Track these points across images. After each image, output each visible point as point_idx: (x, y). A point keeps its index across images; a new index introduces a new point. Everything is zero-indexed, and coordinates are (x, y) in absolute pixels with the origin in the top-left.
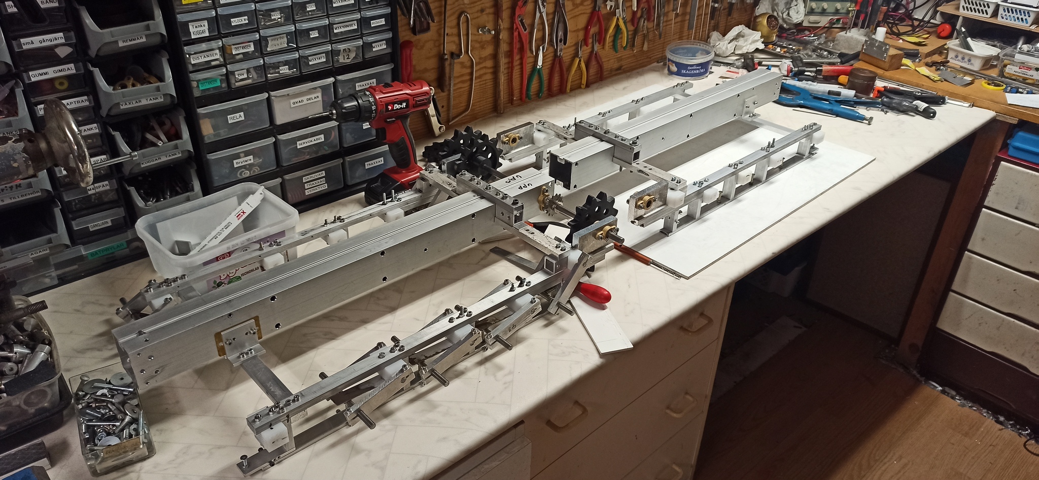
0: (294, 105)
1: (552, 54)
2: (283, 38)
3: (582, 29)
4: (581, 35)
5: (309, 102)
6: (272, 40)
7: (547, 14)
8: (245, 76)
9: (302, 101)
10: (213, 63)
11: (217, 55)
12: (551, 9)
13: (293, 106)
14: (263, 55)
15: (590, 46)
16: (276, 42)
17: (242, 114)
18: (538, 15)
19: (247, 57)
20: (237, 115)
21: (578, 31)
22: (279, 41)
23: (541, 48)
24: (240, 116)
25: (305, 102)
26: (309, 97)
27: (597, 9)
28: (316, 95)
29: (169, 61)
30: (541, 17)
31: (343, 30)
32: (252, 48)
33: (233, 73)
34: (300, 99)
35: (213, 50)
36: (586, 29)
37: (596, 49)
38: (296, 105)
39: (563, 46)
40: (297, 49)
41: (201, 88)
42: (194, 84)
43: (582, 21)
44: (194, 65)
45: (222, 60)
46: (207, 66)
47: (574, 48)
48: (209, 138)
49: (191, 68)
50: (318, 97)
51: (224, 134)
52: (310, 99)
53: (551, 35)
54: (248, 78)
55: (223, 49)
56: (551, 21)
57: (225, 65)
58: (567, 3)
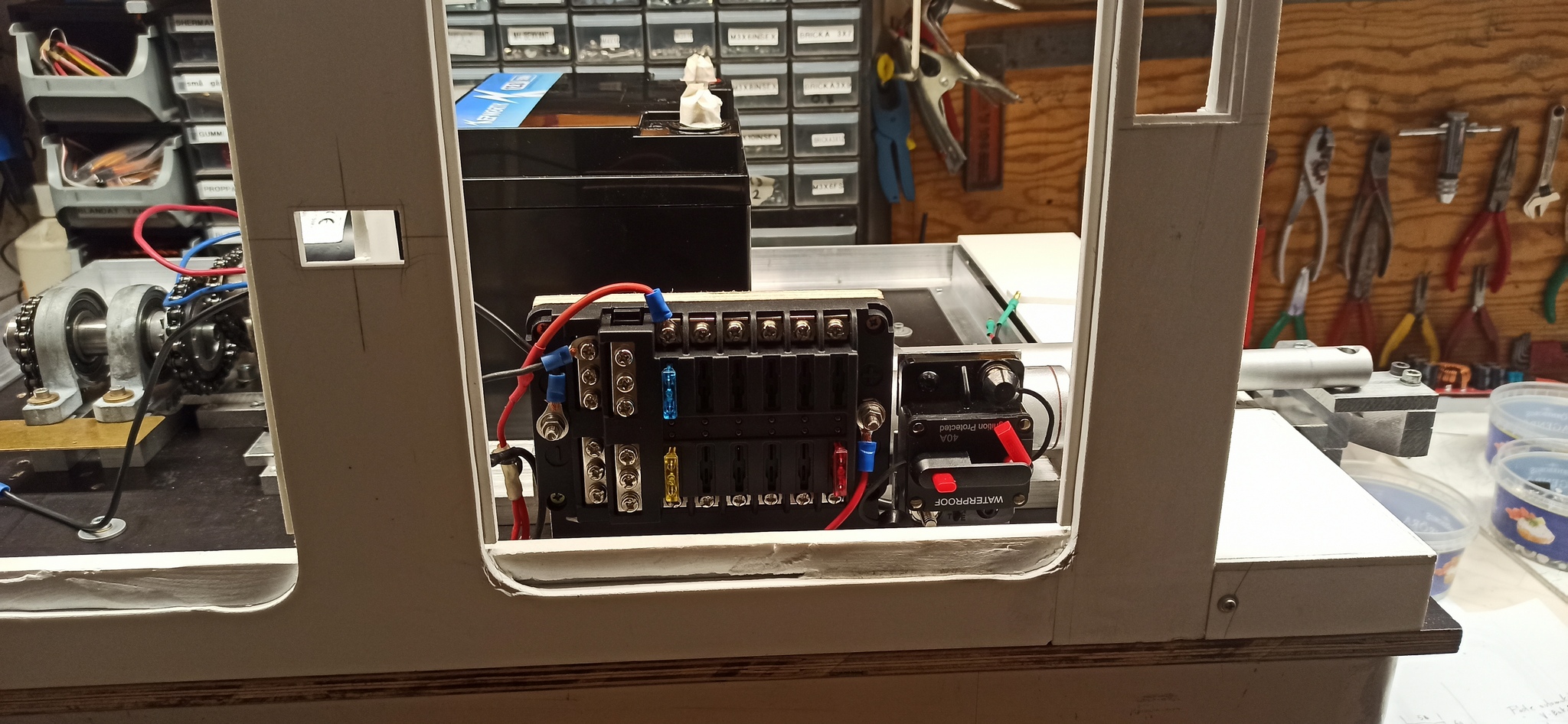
1: (1342, 292)
3: (1437, 250)
4: (1436, 264)
7: (1330, 199)
12: (1345, 187)
15: (1460, 293)
18: (1302, 195)
21: (1427, 250)
23: (1305, 271)
27: (1493, 206)
30: (1312, 201)
31: (758, 142)
36: (1456, 249)
37: (1480, 300)
39: (1375, 279)
43: (1442, 232)
47: (1409, 288)
53: (1338, 247)
56: (1342, 216)
58: (1393, 181)
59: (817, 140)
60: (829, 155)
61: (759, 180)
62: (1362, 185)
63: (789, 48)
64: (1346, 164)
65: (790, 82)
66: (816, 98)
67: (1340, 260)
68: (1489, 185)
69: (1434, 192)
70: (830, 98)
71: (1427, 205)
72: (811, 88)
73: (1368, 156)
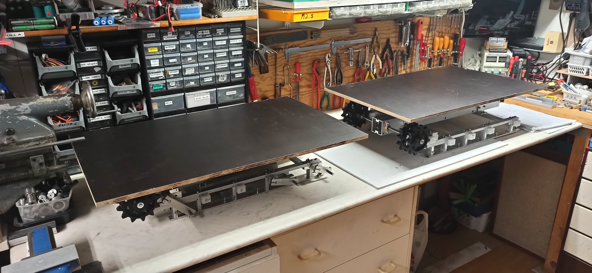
0: (197, 100)
2: (193, 69)
3: (351, 77)
4: (351, 79)
5: (204, 99)
6: (187, 70)
7: (331, 68)
8: (174, 85)
9: (200, 98)
10: (160, 78)
11: (162, 75)
12: (333, 65)
14: (183, 76)
16: (189, 71)
17: (171, 102)
18: (326, 68)
19: (175, 76)
20: (169, 102)
21: (349, 77)
22: (191, 70)
23: (328, 84)
24: (171, 103)
25: (202, 99)
27: (359, 67)
28: (207, 96)
29: (141, 76)
30: (328, 69)
31: (221, 67)
32: (178, 73)
33: (169, 83)
35: (160, 72)
36: (354, 76)
39: (341, 84)
40: (199, 75)
41: (154, 88)
42: (151, 86)
43: (351, 73)
44: (151, 78)
45: (164, 77)
46: (157, 79)
48: (156, 112)
49: (149, 79)
51: (163, 110)
52: (204, 97)
53: (333, 78)
54: (175, 86)
55: (165, 72)
56: (333, 71)
57: (165, 79)
58: (342, 63)
59: (236, 65)
60: (238, 68)
61: (224, 75)
62: (336, 65)
63: (228, 45)
64: (333, 60)
65: (229, 53)
66: (235, 56)
67: (334, 81)
68: (357, 62)
69: (349, 65)
70: (238, 55)
71: (348, 68)
72: (234, 53)
73: (336, 58)
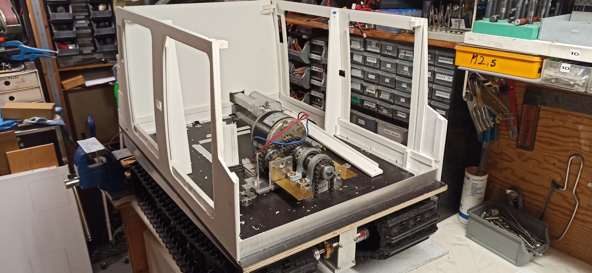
2: (388, 94)
5: (393, 135)
6: (383, 93)
9: (389, 132)
13: (385, 132)
16: (384, 95)
20: (362, 121)
22: (386, 95)
24: (363, 123)
25: (391, 134)
26: (393, 132)
28: (397, 134)
34: (389, 131)
38: (386, 133)
40: (393, 104)
50: (398, 135)
52: (393, 134)
63: (433, 79)
65: (433, 91)
66: (439, 97)
70: (443, 98)
72: (438, 94)
